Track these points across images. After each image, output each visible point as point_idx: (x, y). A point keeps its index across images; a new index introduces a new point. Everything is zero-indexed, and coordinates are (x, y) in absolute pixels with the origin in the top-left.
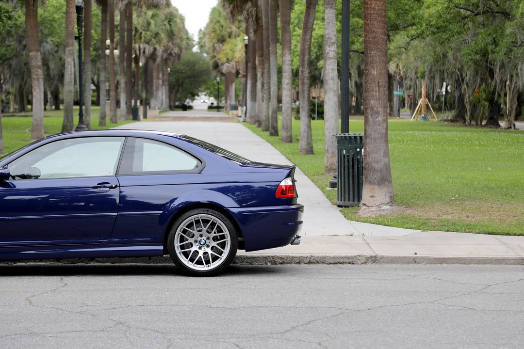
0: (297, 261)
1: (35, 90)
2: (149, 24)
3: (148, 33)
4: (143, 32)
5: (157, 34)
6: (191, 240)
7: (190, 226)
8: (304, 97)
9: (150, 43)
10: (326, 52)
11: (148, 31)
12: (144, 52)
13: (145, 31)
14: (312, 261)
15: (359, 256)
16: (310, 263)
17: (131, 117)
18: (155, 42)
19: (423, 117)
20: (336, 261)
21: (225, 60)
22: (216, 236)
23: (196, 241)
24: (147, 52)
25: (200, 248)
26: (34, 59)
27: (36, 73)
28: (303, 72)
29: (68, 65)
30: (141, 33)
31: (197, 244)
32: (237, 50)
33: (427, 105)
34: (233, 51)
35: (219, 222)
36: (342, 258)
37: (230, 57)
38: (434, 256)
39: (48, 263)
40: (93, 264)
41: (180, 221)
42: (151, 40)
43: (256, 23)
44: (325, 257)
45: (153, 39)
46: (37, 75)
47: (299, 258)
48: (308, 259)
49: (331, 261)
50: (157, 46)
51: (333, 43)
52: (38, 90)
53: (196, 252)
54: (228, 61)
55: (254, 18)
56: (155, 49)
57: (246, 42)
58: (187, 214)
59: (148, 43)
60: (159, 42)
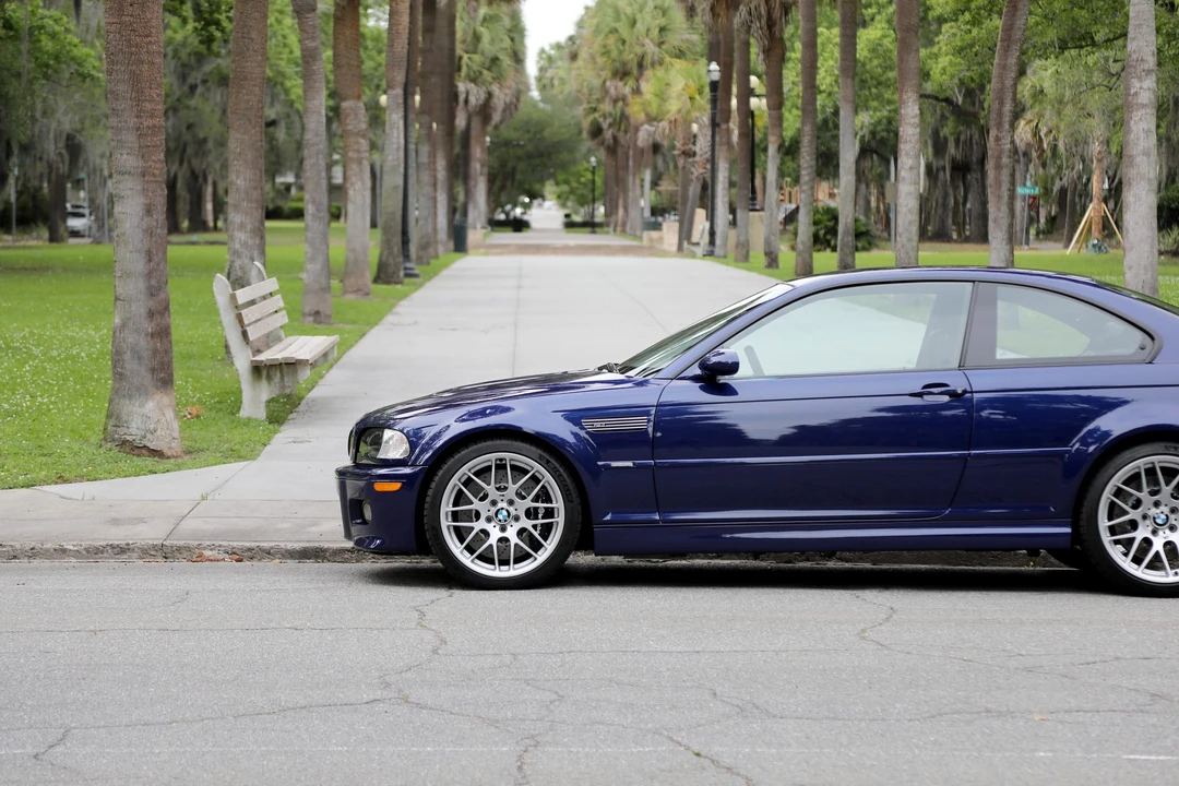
1: (353, 184)
2: (477, 38)
3: (476, 57)
4: (465, 56)
5: (495, 60)
6: (1133, 514)
7: (1133, 480)
8: (999, 197)
9: (480, 80)
10: (1132, 91)
11: (475, 52)
12: (466, 101)
13: (467, 52)
17: (451, 245)
18: (490, 79)
19: (1094, 246)
21: (642, 116)
23: (1145, 517)
24: (472, 100)
25: (1154, 532)
26: (352, 116)
27: (356, 147)
28: (998, 139)
29: (391, 129)
30: (460, 58)
31: (1148, 522)
32: (674, 95)
34: (662, 96)
37: (653, 110)
39: (737, 562)
40: (831, 564)
41: (1111, 471)
42: (481, 73)
43: (767, 32)
45: (485, 72)
46: (358, 151)
50: (495, 88)
51: (1149, 72)
52: (358, 185)
53: (1147, 542)
54: (651, 119)
55: (764, 21)
56: (490, 95)
57: (716, 76)
58: (1127, 454)
59: (474, 80)
60: (499, 78)
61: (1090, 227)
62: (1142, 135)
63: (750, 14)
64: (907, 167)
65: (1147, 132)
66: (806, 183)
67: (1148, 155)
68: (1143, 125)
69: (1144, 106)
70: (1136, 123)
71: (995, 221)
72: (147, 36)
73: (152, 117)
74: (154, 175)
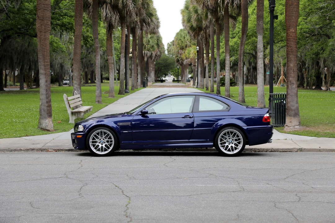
0: (266, 150)
1: (110, 74)
2: (149, 41)
3: (149, 46)
4: (146, 45)
5: (153, 46)
6: (225, 141)
7: (225, 134)
8: (240, 76)
9: (150, 50)
10: (258, 55)
11: (148, 45)
12: (147, 55)
13: (147, 45)
14: (272, 151)
15: (294, 148)
16: (271, 151)
17: (142, 86)
18: (152, 50)
19: (282, 85)
20: (283, 150)
21: (185, 58)
22: (236, 139)
23: (227, 141)
24: (148, 55)
25: (229, 144)
26: (110, 60)
27: (111, 66)
28: (240, 64)
29: (122, 62)
30: (145, 46)
31: (228, 142)
32: (191, 53)
33: (284, 80)
34: (189, 54)
35: (238, 133)
36: (286, 149)
37: (187, 56)
38: (329, 149)
39: (156, 151)
40: (174, 151)
42: (150, 49)
43: (206, 41)
44: (278, 149)
45: (151, 49)
46: (112, 67)
47: (267, 149)
48: (271, 150)
49: (281, 151)
50: (153, 52)
51: (262, 51)
52: (112, 74)
53: (228, 146)
54: (186, 59)
55: (205, 38)
56: (152, 54)
57: (198, 49)
59: (148, 51)
60: (154, 50)
61: (281, 82)
62: (260, 64)
63: (202, 37)
64: (227, 69)
65: (262, 63)
66: (212, 72)
67: (262, 68)
68: (261, 62)
69: (261, 58)
70: (259, 62)
71: (240, 81)
72: (46, 46)
73: (47, 62)
74: (47, 74)
